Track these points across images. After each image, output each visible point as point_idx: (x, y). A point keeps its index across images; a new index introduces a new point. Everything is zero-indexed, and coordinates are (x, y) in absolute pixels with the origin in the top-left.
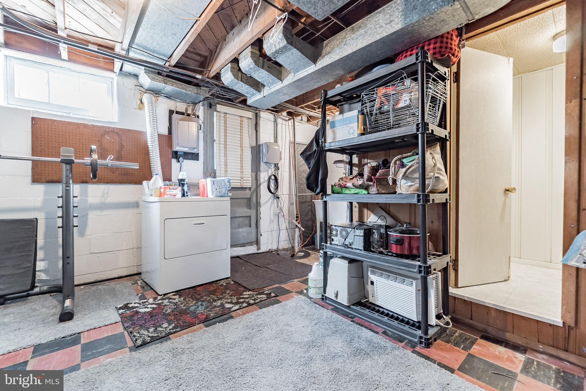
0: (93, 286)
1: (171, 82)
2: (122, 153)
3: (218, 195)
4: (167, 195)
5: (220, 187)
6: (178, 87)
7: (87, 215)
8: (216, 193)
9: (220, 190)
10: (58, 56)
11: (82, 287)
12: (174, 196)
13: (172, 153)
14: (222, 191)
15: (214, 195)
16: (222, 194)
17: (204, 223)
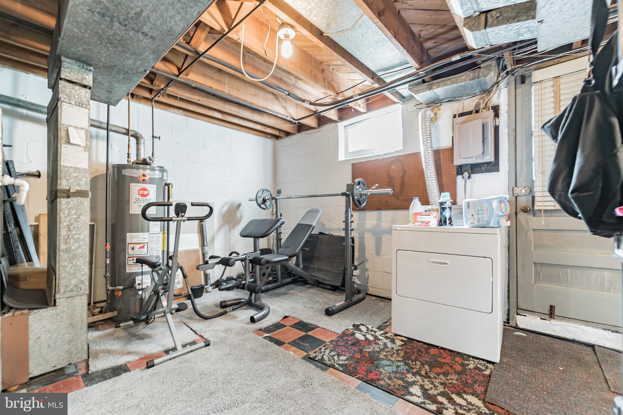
0: (381, 301)
1: (436, 84)
2: (405, 179)
3: (476, 223)
4: (418, 222)
5: (480, 212)
6: (445, 85)
7: (381, 238)
8: (473, 222)
9: (480, 216)
10: (358, 113)
11: (374, 298)
12: (428, 223)
13: (457, 169)
14: (483, 218)
15: (469, 224)
16: (482, 223)
17: (446, 264)
